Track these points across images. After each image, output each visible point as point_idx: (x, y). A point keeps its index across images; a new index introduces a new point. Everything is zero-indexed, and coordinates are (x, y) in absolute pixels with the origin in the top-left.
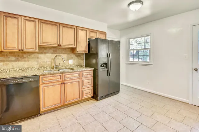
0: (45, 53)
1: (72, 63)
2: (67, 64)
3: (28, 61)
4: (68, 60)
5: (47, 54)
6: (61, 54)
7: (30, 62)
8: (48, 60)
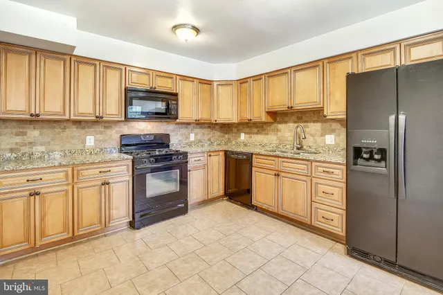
0: (286, 122)
1: (333, 143)
2: (322, 145)
3: (267, 134)
4: (323, 135)
5: (288, 124)
6: (310, 122)
7: (269, 136)
8: (289, 134)
